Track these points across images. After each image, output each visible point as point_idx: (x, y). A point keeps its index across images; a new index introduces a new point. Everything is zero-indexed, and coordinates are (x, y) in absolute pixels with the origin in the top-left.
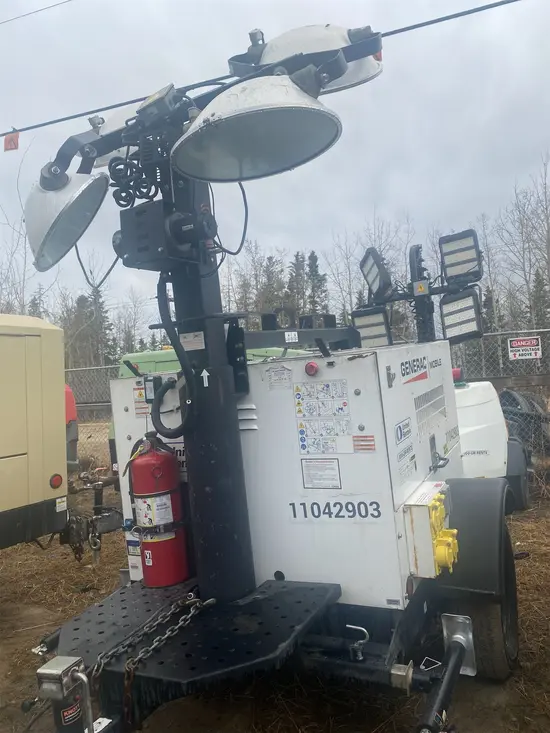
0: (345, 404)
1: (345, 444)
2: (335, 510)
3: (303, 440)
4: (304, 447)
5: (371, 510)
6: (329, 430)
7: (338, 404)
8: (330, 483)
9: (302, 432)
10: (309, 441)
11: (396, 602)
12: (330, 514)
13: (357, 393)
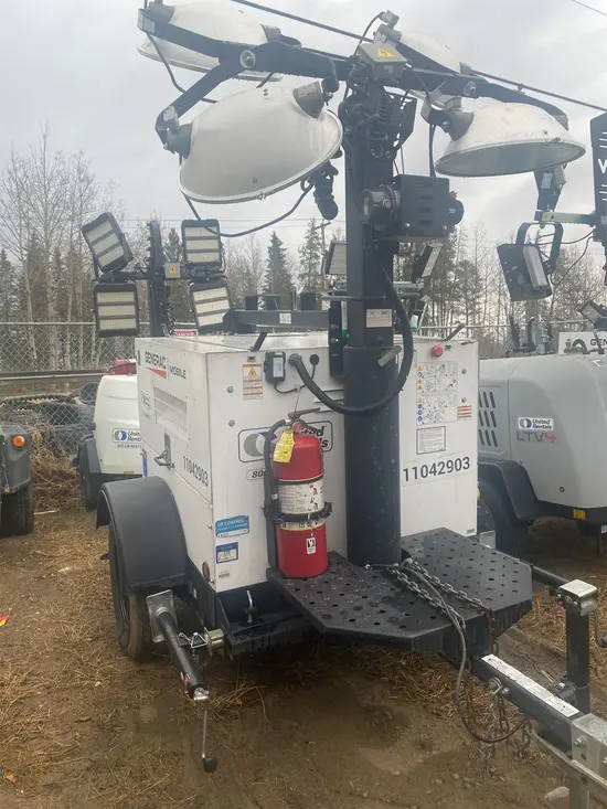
0: (455, 381)
1: (451, 413)
2: (438, 469)
3: (420, 413)
4: (420, 419)
5: (464, 464)
6: (441, 403)
7: (449, 381)
8: (437, 448)
9: (420, 406)
10: (425, 414)
11: (472, 531)
12: (435, 472)
13: (464, 372)
